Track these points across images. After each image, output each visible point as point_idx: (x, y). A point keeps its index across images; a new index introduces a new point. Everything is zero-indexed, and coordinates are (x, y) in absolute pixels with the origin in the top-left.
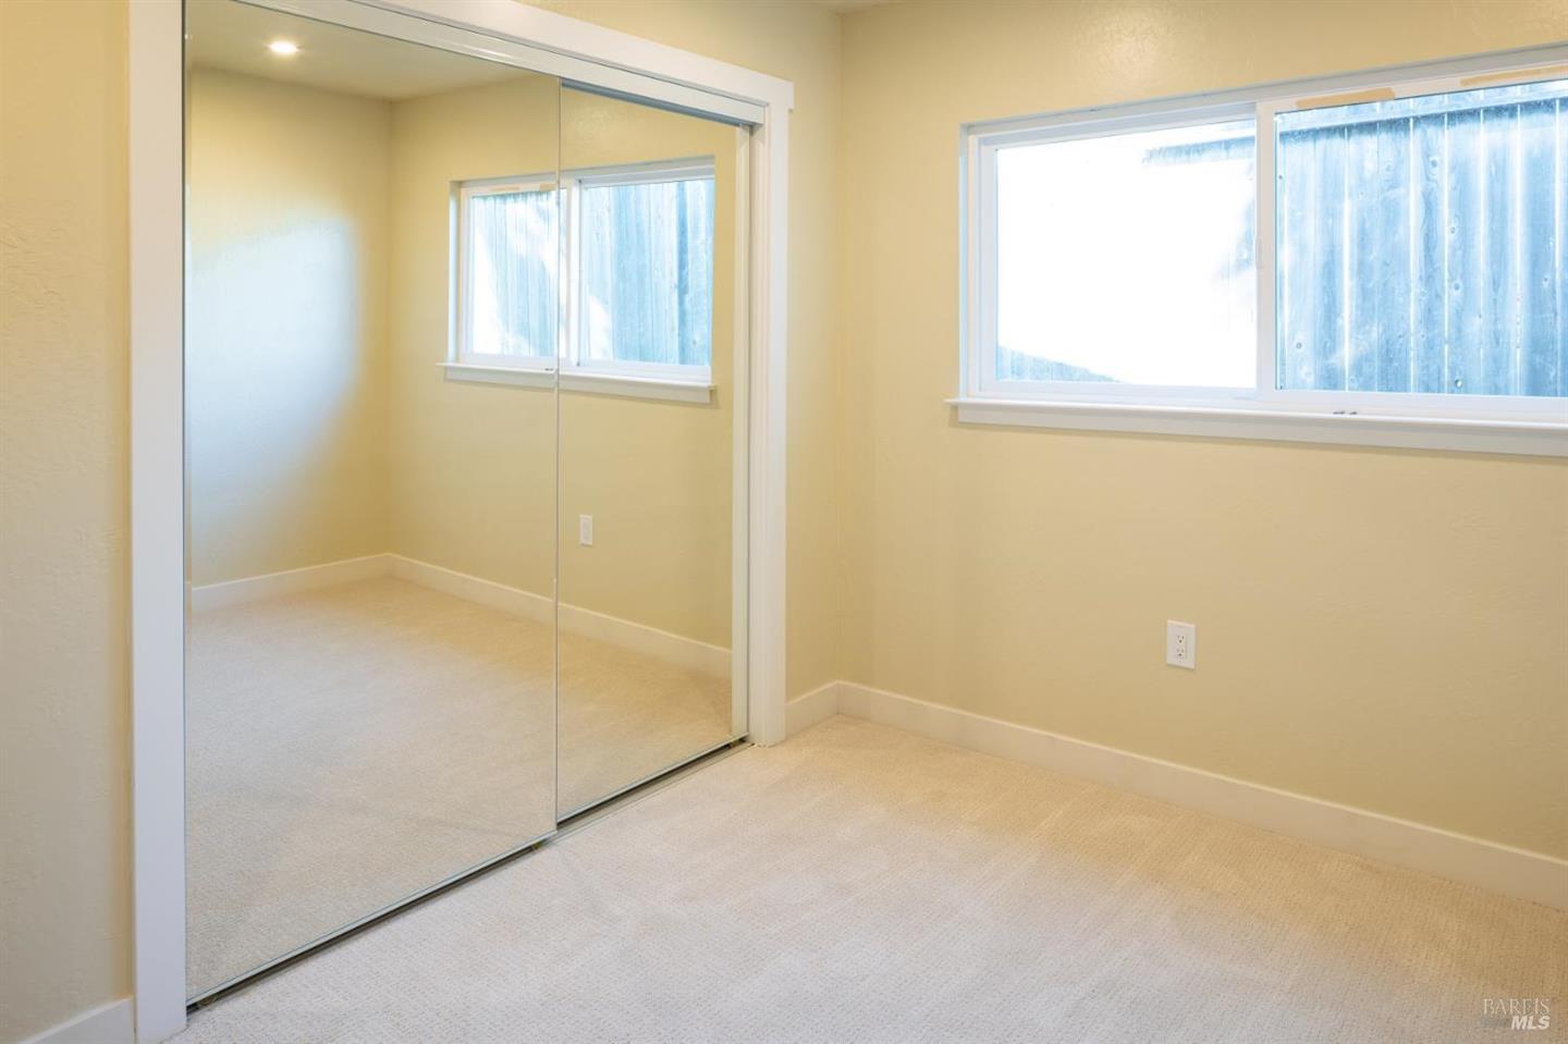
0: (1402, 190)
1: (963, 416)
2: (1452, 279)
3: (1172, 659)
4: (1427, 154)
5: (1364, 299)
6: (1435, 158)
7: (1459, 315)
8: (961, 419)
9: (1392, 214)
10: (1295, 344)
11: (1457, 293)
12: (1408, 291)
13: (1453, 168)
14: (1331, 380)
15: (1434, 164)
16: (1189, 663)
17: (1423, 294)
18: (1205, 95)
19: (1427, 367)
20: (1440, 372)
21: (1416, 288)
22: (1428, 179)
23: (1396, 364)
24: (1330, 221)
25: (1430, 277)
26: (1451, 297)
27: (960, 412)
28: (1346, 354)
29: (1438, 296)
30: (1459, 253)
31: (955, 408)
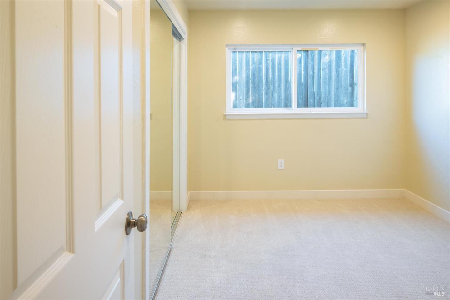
0: (261, 65)
1: (227, 117)
2: (271, 85)
3: (279, 168)
4: (267, 57)
5: (254, 89)
6: (268, 59)
7: (273, 93)
8: (227, 118)
9: (260, 70)
10: (240, 99)
11: (272, 88)
12: (263, 87)
13: (272, 61)
14: (248, 106)
15: (268, 60)
16: (283, 168)
17: (266, 88)
18: (283, 45)
19: (267, 104)
20: (269, 104)
21: (264, 87)
22: (267, 63)
23: (261, 103)
24: (247, 71)
25: (267, 84)
26: (271, 88)
27: (227, 116)
28: (251, 100)
29: (269, 88)
30: (273, 79)
31: (225, 116)
